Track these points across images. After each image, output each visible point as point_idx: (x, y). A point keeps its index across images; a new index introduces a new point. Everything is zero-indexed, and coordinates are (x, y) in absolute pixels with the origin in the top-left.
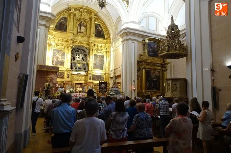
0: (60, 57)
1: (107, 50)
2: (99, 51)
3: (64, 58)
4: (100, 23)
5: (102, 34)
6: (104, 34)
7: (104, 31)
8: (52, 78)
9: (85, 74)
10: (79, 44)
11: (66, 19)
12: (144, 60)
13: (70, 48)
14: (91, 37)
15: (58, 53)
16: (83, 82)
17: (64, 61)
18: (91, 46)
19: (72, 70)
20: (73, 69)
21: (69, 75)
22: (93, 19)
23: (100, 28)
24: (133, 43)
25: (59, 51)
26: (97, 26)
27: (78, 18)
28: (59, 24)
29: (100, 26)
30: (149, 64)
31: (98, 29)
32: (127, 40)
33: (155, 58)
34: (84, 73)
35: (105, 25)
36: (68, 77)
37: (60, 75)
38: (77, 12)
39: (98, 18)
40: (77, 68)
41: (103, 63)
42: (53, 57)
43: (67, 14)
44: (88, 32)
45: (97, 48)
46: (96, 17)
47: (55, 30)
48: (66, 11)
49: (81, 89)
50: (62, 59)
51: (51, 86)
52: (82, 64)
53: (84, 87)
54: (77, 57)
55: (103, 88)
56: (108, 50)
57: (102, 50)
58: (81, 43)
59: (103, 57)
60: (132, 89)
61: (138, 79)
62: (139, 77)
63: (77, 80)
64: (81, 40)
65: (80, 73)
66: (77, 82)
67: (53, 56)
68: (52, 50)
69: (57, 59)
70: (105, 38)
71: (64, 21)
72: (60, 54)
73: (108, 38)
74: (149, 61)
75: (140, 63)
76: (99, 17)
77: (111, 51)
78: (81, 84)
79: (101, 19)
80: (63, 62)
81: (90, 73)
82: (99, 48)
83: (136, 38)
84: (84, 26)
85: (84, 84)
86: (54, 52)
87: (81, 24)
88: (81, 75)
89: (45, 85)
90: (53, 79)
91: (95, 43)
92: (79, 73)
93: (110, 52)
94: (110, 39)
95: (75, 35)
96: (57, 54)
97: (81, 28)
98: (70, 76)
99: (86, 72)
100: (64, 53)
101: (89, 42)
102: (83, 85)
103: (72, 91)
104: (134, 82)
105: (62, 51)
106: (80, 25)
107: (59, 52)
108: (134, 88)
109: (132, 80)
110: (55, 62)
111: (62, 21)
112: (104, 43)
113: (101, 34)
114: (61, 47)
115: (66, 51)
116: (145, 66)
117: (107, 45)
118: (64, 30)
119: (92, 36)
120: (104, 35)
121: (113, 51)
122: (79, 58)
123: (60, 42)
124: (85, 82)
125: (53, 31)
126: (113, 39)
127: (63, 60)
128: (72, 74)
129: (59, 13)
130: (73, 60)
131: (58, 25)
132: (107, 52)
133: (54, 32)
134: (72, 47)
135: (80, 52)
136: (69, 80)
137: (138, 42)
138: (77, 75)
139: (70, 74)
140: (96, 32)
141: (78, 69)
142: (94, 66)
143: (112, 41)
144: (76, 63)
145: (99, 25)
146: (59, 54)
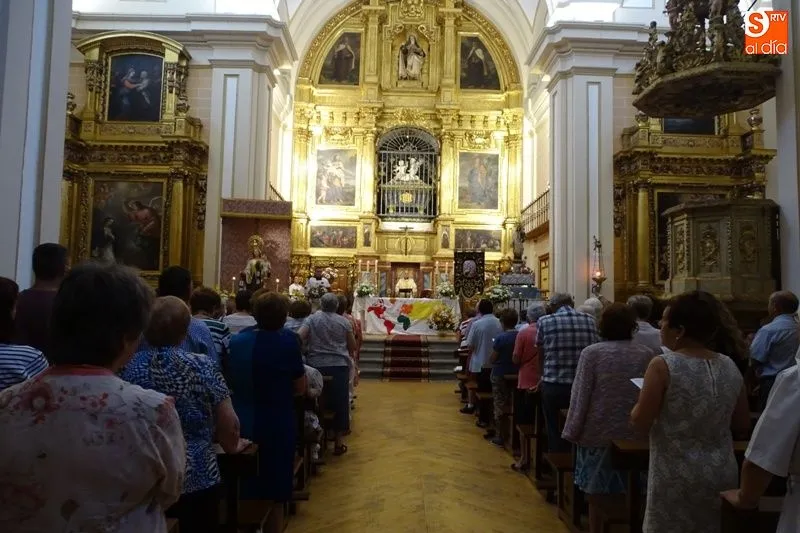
0: (339, 173)
1: (508, 131)
2: (479, 140)
3: (354, 178)
4: (480, 30)
5: (489, 72)
6: (496, 73)
7: (496, 62)
8: (273, 242)
9: (430, 230)
10: (405, 122)
11: (354, 39)
12: (641, 150)
13: (369, 138)
14: (443, 89)
15: (335, 160)
16: (421, 259)
17: (354, 187)
18: (444, 122)
19: (382, 218)
20: (384, 213)
21: (368, 233)
22: (450, 23)
23: (479, 53)
24: (593, 83)
25: (334, 154)
26: (467, 46)
27: (395, 28)
28: (334, 59)
29: (480, 45)
30: (669, 169)
31: (474, 55)
32: (564, 75)
33: (701, 140)
34: (425, 227)
35: (498, 35)
36: (367, 243)
37: (343, 237)
38: (391, 5)
39: (470, 16)
40: (397, 208)
41: (496, 184)
42: (319, 177)
43: (357, 20)
44: (434, 74)
45: (470, 128)
46: (460, 10)
47: (320, 82)
48: (353, 11)
49: (411, 284)
50: (346, 179)
51: (266, 269)
52: (416, 193)
53: (426, 276)
54: (401, 168)
55: (469, 276)
56: (512, 132)
57: (488, 135)
58: (410, 118)
59: (494, 160)
60: (591, 276)
61: (617, 233)
62: (623, 225)
63: (402, 253)
64: (408, 108)
65: (409, 225)
66: (400, 258)
67: (319, 171)
68: (316, 153)
69: (329, 183)
70: (502, 87)
71: (349, 47)
72: (341, 166)
73: (513, 86)
74: (668, 151)
75: (625, 168)
76: (472, 9)
77: (526, 135)
78: (416, 266)
79: (483, 18)
80: (351, 190)
81: (445, 223)
82: (479, 126)
83: (606, 62)
84: (418, 54)
85: (427, 264)
86: (321, 157)
87: (408, 48)
88: (412, 233)
89: (248, 267)
90: (277, 245)
91: (458, 110)
92: (403, 225)
93: (522, 139)
94: (521, 89)
95: (387, 91)
96: (330, 164)
97: (409, 63)
98: (373, 239)
99: (430, 219)
100: (351, 158)
101: (438, 110)
102: (422, 268)
103: (365, 290)
104: (600, 246)
105: (345, 151)
106: (405, 52)
107: (338, 157)
108: (598, 274)
109: (592, 241)
110: (323, 194)
111: (342, 47)
112: (496, 107)
113: (486, 73)
114: (343, 138)
115: (358, 151)
116: (646, 175)
117: (506, 111)
118: (351, 77)
119: (448, 86)
120: (496, 77)
121: (531, 134)
122: (406, 174)
123: (338, 123)
124: (429, 258)
125: (313, 88)
126: (528, 88)
127: (351, 183)
128: (379, 232)
129: (330, 22)
130: (384, 182)
131: (329, 62)
132: (508, 140)
133: (320, 91)
134: (378, 135)
135: (408, 149)
136: (369, 251)
137: (615, 76)
138: (400, 233)
139: (373, 231)
140: (463, 70)
141: (402, 211)
142: (461, 198)
143: (525, 96)
144: (396, 193)
145: (476, 39)
146: (337, 163)
